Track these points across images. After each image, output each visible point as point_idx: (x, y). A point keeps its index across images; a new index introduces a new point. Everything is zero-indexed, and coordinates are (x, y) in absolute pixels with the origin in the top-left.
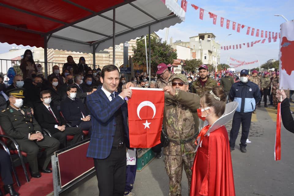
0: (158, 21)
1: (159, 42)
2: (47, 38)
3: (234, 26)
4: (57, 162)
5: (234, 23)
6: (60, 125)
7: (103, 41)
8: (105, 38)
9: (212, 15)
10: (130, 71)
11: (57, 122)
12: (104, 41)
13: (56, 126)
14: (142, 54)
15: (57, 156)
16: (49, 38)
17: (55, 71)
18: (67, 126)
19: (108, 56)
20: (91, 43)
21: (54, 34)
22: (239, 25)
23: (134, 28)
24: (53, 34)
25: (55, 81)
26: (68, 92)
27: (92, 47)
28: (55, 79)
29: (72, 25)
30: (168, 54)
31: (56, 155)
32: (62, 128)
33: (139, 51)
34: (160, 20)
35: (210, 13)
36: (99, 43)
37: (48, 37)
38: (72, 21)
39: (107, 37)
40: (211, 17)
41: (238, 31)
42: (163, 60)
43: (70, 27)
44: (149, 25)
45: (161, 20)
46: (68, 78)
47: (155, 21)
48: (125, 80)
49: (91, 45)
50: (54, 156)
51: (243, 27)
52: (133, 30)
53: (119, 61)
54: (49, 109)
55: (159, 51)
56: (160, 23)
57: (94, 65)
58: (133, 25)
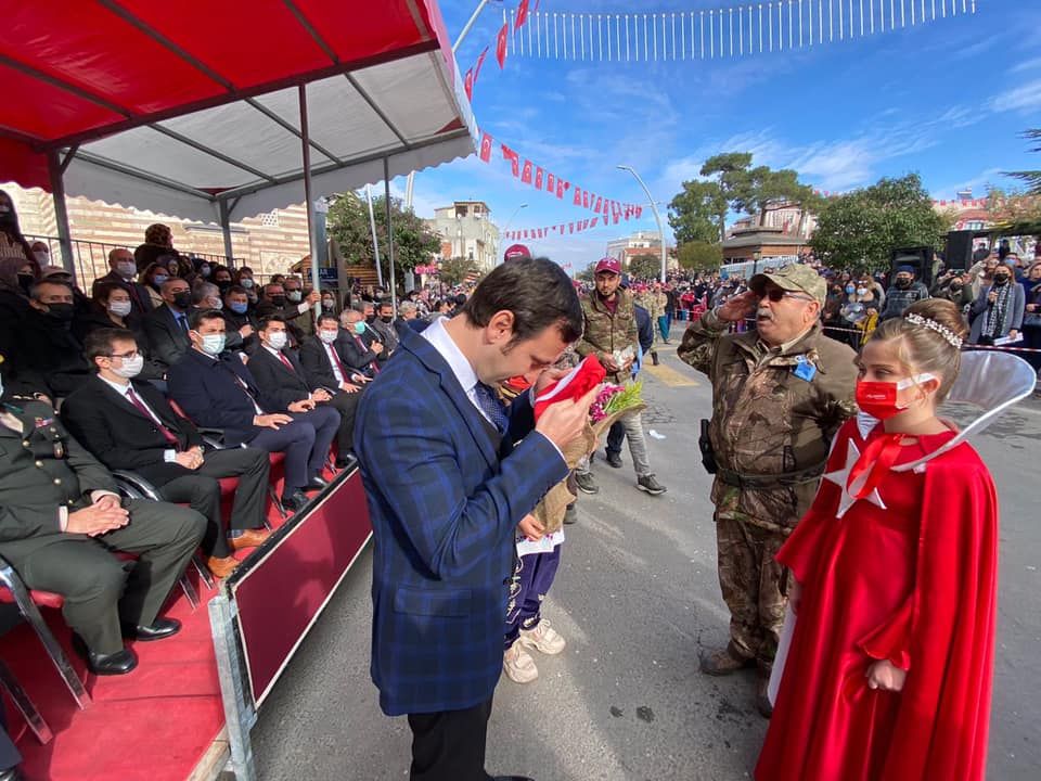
0: (408, 148)
1: (397, 209)
2: (61, 161)
3: (550, 182)
4: (235, 620)
5: (550, 175)
6: (183, 447)
7: (253, 190)
8: (259, 183)
9: (508, 153)
10: (336, 277)
11: (168, 440)
12: (255, 192)
13: (170, 456)
14: (357, 235)
15: (231, 597)
16: (66, 162)
17: (119, 267)
18: (208, 449)
19: (247, 240)
20: (213, 194)
21: (87, 148)
22: (560, 181)
23: (343, 160)
24: (81, 147)
25: (120, 299)
26: (193, 335)
27: (218, 206)
28: (120, 292)
29: (150, 120)
30: (421, 240)
31: (229, 592)
32: (192, 458)
33: (350, 228)
34: (415, 144)
35: (504, 148)
36: (240, 194)
37: (62, 158)
38: (150, 109)
39: (266, 181)
40: (505, 157)
41: (560, 195)
42: (410, 253)
43: (144, 127)
44: (384, 156)
45: (417, 143)
46: (173, 290)
47: (402, 144)
48: (332, 298)
49: (212, 200)
50: (217, 599)
51: (567, 186)
52: (341, 165)
53: (277, 255)
54: (128, 397)
55: (399, 232)
56: (412, 155)
57: (228, 259)
58: (344, 152)
